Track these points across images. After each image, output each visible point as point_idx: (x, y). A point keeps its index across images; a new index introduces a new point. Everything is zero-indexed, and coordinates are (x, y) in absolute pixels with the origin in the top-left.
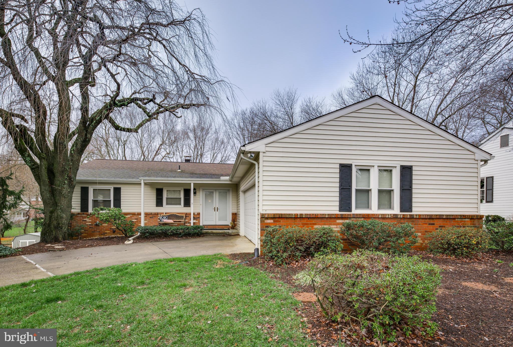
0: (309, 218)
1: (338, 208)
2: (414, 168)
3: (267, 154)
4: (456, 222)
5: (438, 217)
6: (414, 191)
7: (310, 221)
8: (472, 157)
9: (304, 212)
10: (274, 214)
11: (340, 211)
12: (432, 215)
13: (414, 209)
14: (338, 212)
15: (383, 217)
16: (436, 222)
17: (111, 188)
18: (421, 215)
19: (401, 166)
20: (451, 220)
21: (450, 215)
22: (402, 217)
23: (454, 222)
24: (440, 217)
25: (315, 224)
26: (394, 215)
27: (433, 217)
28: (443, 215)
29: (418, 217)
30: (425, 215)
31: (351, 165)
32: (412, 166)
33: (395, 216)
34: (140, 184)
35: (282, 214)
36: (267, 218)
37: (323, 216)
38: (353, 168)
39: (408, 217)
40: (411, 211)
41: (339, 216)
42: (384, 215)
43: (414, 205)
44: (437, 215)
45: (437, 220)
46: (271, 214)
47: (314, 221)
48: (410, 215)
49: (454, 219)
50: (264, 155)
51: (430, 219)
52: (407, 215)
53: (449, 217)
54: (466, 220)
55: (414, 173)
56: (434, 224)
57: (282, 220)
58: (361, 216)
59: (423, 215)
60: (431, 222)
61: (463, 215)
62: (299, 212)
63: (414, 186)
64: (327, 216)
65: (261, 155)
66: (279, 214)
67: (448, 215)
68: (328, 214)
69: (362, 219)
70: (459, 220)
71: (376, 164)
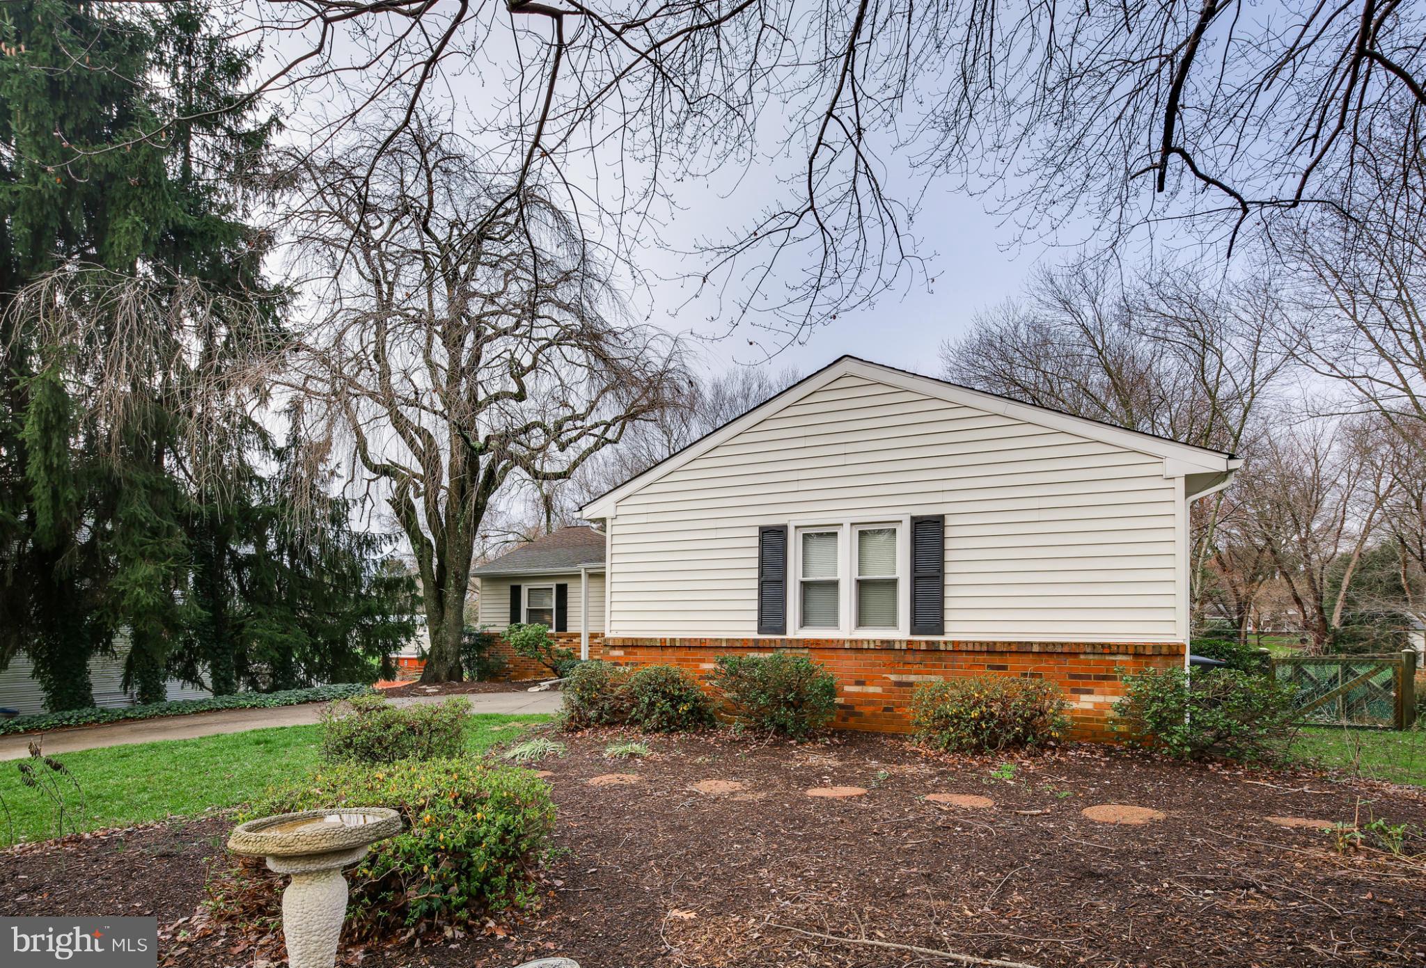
0: (690, 647)
1: (755, 626)
2: (949, 521)
3: (620, 520)
4: (1080, 663)
5: (1014, 648)
6: (949, 580)
7: (691, 655)
8: (1156, 469)
9: (677, 636)
10: (624, 640)
11: (760, 631)
12: (995, 643)
13: (948, 627)
14: (756, 636)
15: (854, 646)
16: (1010, 661)
17: (553, 584)
18: (959, 643)
19: (913, 518)
20: (1062, 658)
21: (1054, 644)
22: (904, 646)
23: (1074, 663)
24: (1022, 649)
25: (703, 661)
26: (882, 642)
27: (998, 649)
28: (1031, 644)
29: (950, 648)
30: (974, 643)
31: (785, 527)
32: (942, 517)
33: (885, 646)
34: (579, 576)
35: (637, 640)
36: (614, 647)
37: (717, 644)
38: (791, 532)
39: (923, 647)
40: (942, 633)
41: (750, 645)
42: (856, 641)
43: (948, 616)
44: (1010, 644)
45: (1016, 657)
46: (618, 639)
47: (700, 654)
48: (927, 642)
49: (1076, 654)
50: (615, 522)
51: (988, 652)
52: (920, 642)
53: (1050, 649)
54: (1119, 658)
55: (949, 532)
56: (1004, 668)
57: (638, 651)
58: (801, 645)
59: (967, 643)
60: (997, 661)
61: (1103, 645)
62: (668, 636)
63: (949, 568)
64: (724, 645)
65: (608, 523)
66: (632, 639)
67: (1047, 644)
68: (727, 640)
69: (806, 651)
70: (1091, 657)
71: (846, 518)
